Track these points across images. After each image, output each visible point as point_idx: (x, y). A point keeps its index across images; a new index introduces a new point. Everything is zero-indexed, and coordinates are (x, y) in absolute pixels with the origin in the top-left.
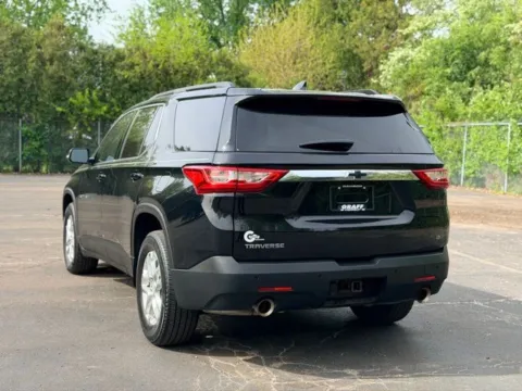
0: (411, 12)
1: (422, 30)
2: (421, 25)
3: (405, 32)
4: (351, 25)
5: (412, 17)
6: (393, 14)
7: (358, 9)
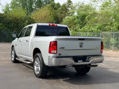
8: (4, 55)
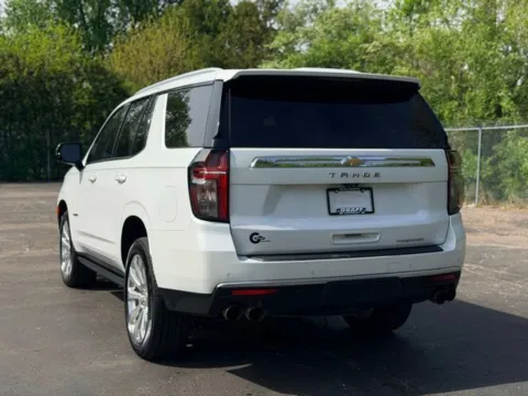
0: (275, 26)
1: (286, 45)
2: (284, 40)
3: (271, 46)
4: (220, 37)
5: (276, 32)
6: (258, 28)
7: (225, 21)
8: (23, 235)
